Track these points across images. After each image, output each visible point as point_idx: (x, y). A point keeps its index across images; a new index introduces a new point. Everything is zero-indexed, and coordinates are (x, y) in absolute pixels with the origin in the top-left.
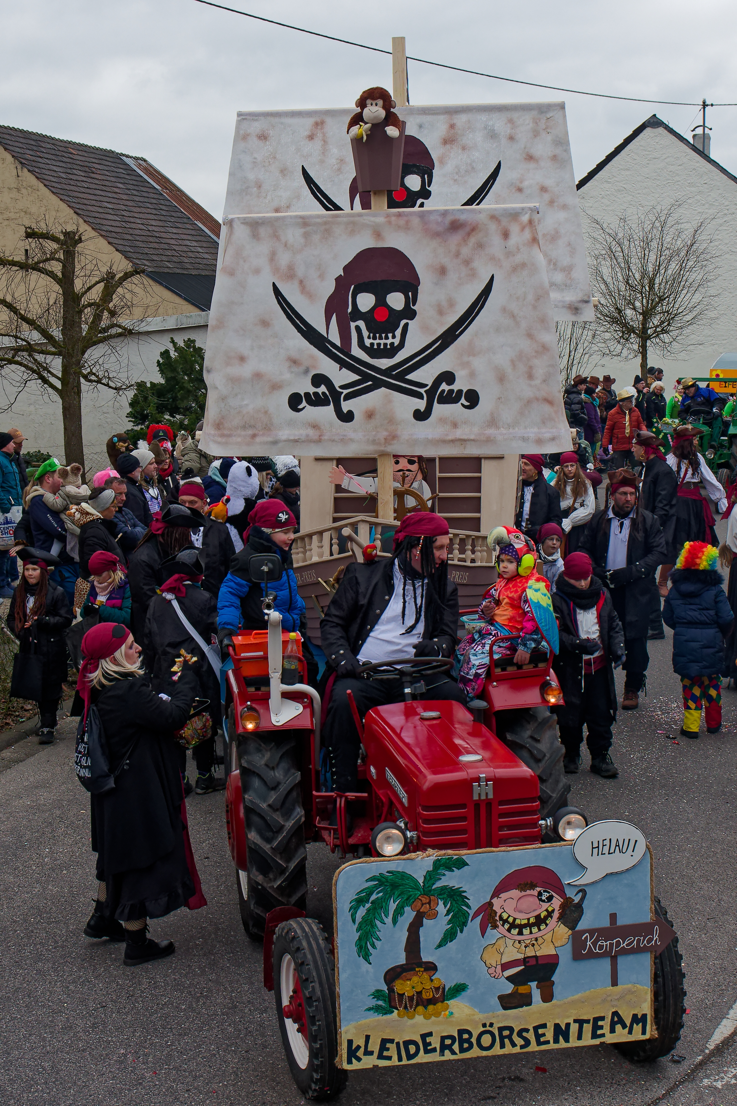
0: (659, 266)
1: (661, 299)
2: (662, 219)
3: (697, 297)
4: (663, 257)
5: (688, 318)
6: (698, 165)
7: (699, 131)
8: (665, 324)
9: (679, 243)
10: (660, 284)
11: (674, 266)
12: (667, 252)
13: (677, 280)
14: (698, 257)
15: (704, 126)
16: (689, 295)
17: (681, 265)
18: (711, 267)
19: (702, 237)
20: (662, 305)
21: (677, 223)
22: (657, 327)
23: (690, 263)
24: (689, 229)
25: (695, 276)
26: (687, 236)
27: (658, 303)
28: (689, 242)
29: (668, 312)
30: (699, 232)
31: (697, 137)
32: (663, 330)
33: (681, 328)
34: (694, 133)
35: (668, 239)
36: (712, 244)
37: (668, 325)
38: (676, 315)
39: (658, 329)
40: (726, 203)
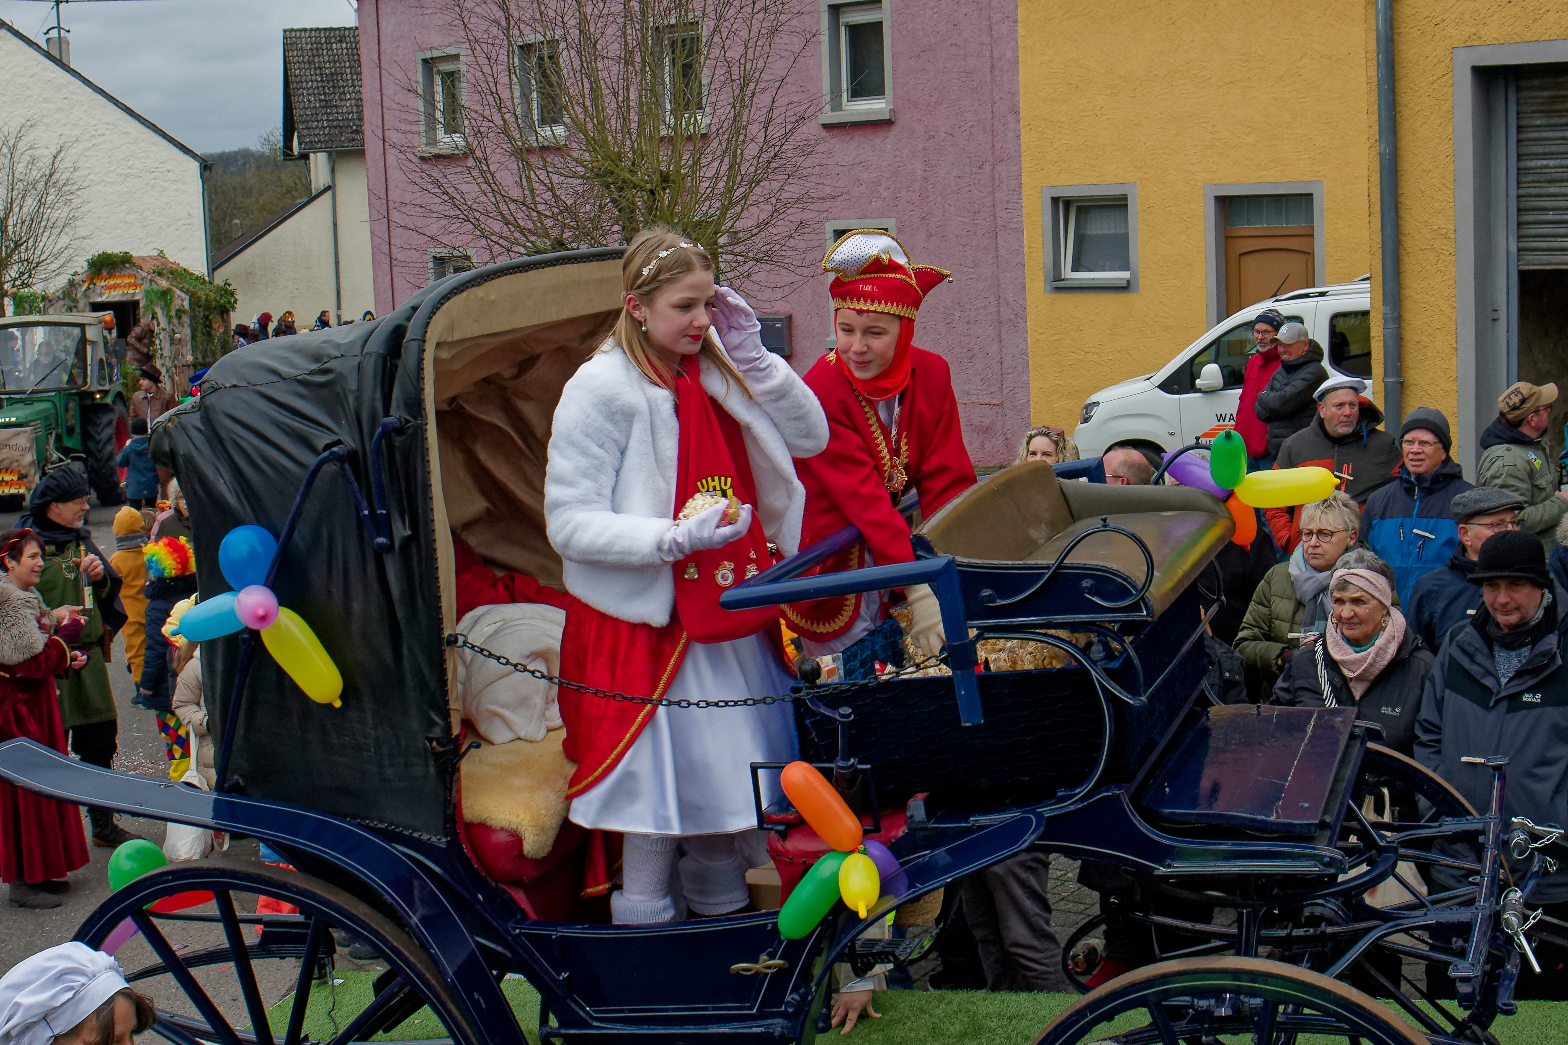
0: (11, 204)
1: (18, 245)
2: (11, 143)
3: (64, 241)
4: (15, 193)
5: (53, 266)
6: (54, 75)
7: (54, 34)
8: (26, 276)
9: (34, 173)
10: (15, 226)
11: (30, 203)
12: (21, 186)
13: (35, 218)
14: (60, 189)
15: (59, 28)
16: (52, 238)
17: (40, 201)
18: (76, 201)
19: (61, 165)
20: (20, 252)
21: (31, 148)
22: (15, 279)
23: (50, 198)
24: (45, 155)
25: (59, 214)
26: (44, 165)
27: (14, 250)
28: (47, 173)
29: (27, 260)
30: (59, 159)
31: (51, 42)
32: (23, 283)
33: (47, 279)
34: (48, 36)
35: (20, 168)
36: (77, 174)
37: (30, 276)
38: (38, 263)
39: (17, 283)
40: (94, 122)
